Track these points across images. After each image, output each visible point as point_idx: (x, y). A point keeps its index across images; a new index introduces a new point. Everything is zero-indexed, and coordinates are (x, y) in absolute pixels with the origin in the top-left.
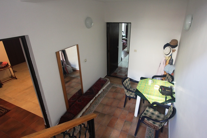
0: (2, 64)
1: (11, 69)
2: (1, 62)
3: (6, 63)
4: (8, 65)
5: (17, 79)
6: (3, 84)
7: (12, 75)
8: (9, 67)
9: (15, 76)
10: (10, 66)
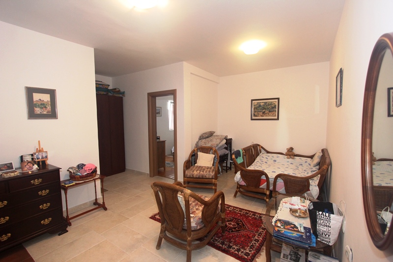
0: (82, 168)
1: (98, 182)
2: (83, 164)
3: (93, 168)
4: (95, 171)
5: (105, 209)
6: (71, 221)
7: (96, 199)
8: (97, 177)
9: (104, 203)
10: (99, 176)
